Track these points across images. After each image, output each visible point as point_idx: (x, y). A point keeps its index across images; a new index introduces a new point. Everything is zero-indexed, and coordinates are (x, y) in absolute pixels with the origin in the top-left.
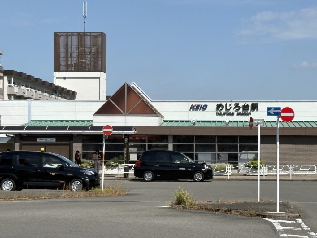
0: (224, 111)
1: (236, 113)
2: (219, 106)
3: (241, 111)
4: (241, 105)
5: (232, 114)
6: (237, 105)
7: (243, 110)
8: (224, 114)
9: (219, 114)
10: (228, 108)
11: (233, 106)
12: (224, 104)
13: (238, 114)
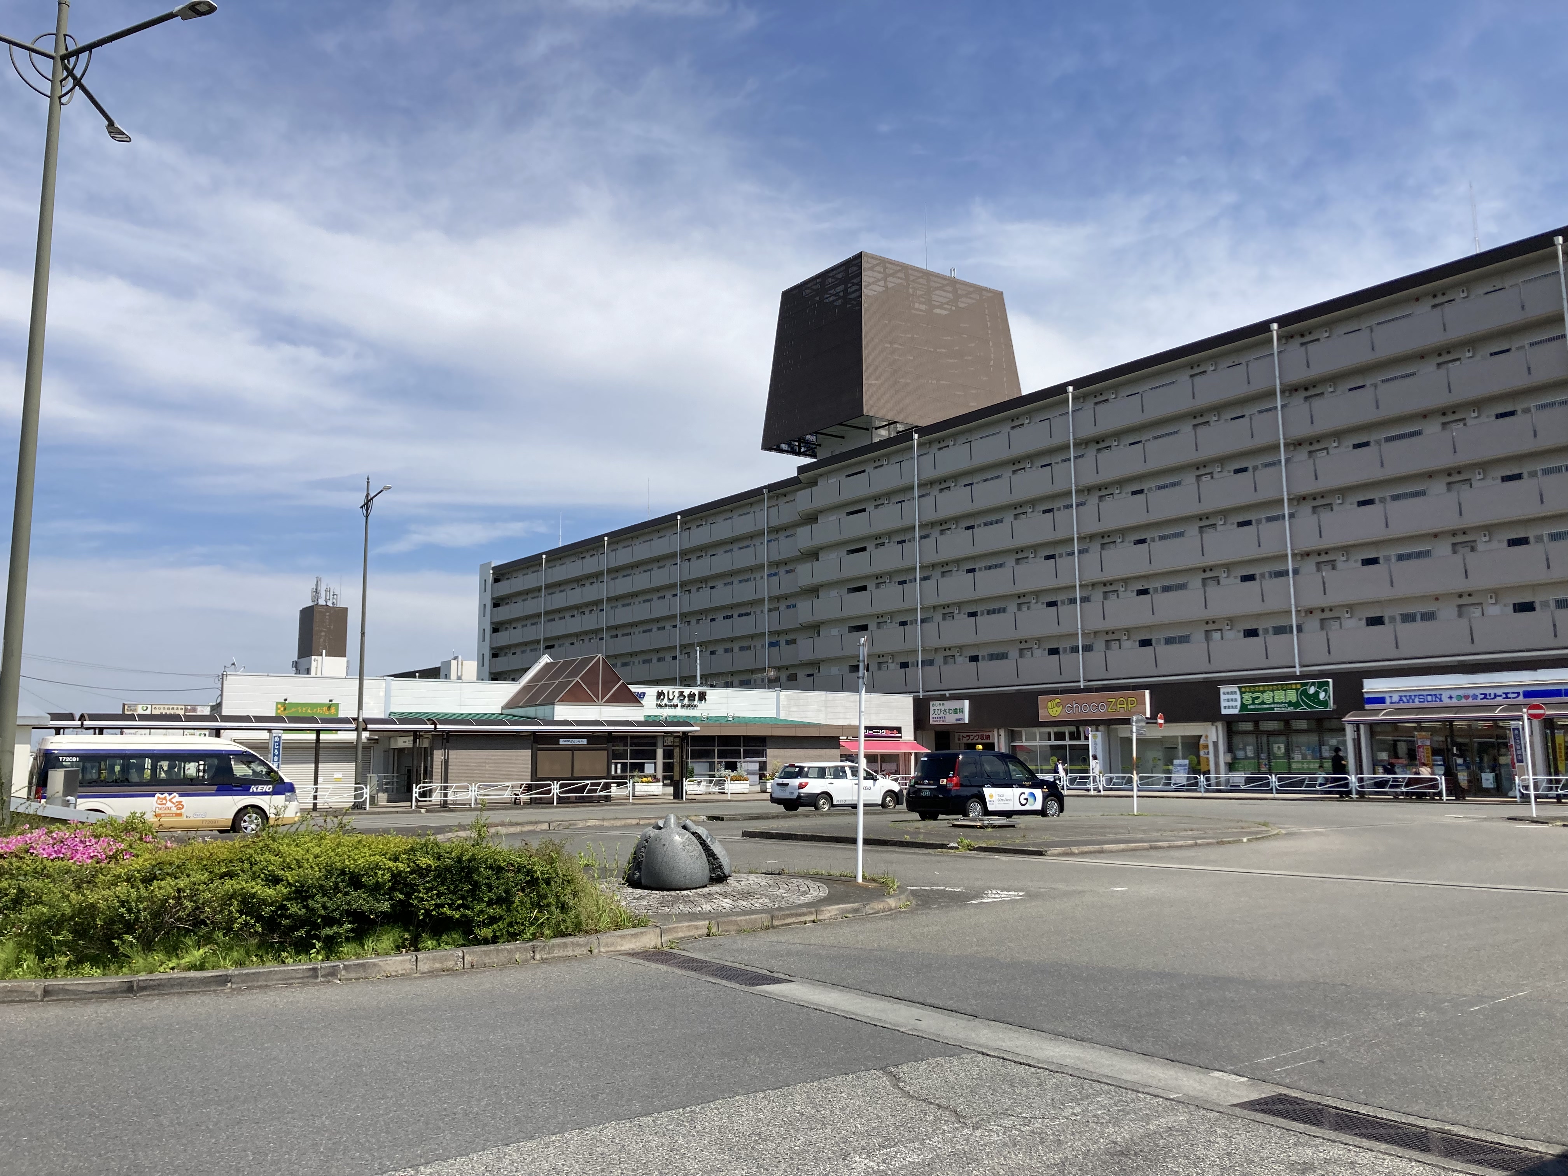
0: (666, 701)
1: (680, 705)
2: (660, 695)
3: (686, 701)
4: (686, 693)
5: (676, 706)
6: (681, 694)
7: (689, 700)
8: (666, 705)
9: (660, 706)
10: (671, 697)
11: (677, 694)
12: (665, 691)
13: (683, 706)
